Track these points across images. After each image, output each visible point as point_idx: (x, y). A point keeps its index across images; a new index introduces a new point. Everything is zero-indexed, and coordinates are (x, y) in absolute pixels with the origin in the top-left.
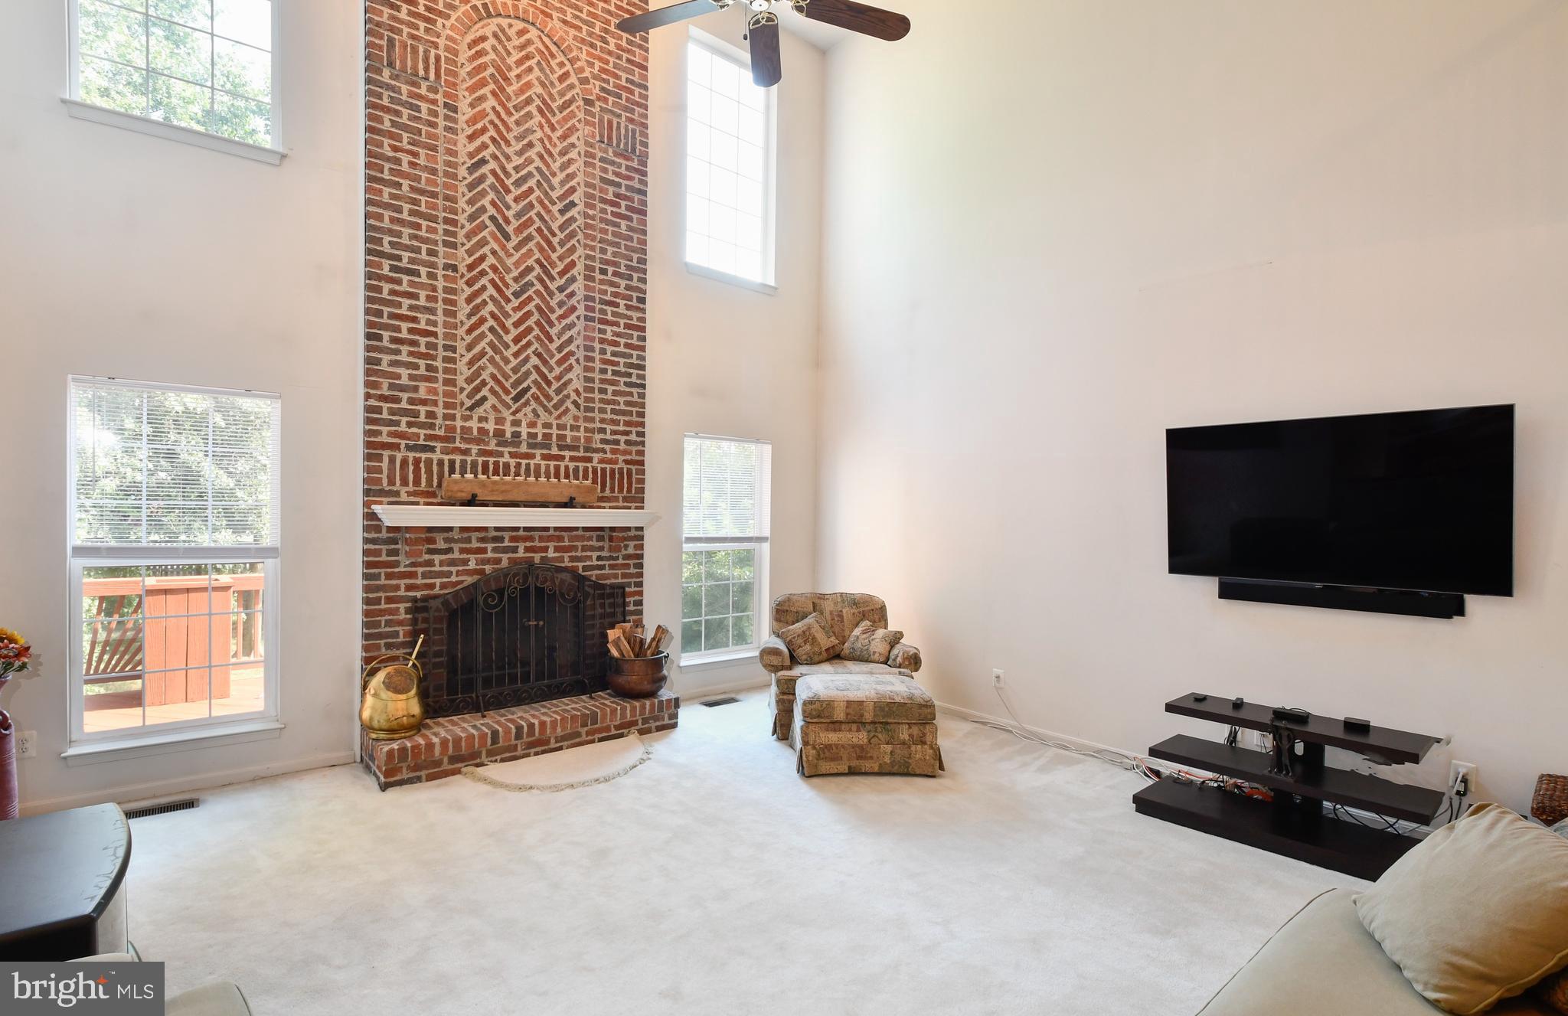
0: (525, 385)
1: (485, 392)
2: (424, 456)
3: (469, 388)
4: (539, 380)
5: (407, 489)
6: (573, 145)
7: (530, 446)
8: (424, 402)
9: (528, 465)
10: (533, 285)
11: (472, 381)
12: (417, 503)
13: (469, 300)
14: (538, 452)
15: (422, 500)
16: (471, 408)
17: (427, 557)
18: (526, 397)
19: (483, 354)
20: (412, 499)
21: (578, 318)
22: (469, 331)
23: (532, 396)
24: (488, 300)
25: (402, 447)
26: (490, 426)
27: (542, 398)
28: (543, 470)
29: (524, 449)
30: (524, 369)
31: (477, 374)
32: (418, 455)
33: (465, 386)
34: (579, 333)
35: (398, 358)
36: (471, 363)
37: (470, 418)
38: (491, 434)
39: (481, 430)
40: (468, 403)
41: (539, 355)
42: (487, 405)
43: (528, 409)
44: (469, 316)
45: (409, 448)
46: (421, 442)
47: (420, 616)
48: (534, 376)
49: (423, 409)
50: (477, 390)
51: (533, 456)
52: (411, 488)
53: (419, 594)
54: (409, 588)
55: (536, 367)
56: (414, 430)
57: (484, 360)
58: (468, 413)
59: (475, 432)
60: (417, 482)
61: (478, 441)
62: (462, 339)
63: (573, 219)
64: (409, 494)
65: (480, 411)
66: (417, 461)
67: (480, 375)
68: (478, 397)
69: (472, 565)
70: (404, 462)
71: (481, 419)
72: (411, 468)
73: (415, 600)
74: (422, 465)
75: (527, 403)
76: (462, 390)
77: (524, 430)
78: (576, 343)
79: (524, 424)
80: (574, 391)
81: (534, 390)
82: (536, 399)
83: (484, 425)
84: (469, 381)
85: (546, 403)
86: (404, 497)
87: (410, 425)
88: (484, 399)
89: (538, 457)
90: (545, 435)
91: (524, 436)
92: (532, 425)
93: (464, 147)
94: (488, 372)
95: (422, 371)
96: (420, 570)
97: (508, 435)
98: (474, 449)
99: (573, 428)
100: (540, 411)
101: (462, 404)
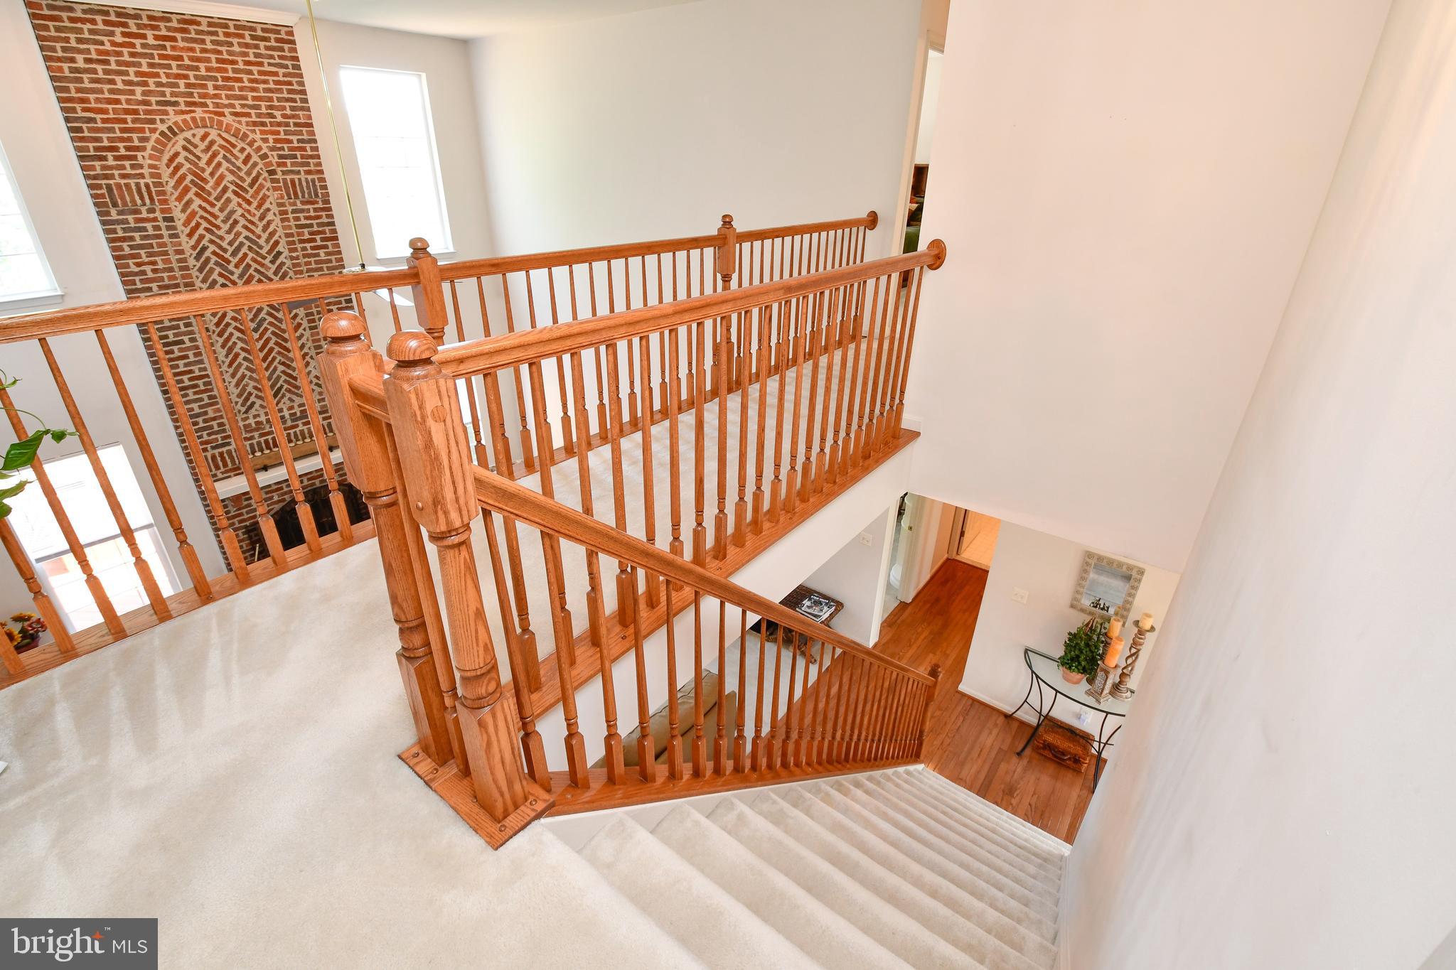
0: (279, 385)
1: (252, 399)
2: (224, 449)
3: (241, 401)
4: (288, 379)
5: (220, 471)
6: (268, 210)
7: (293, 421)
8: (214, 419)
9: (295, 433)
10: (265, 319)
11: (242, 395)
12: (229, 477)
13: (223, 346)
14: (300, 422)
15: (232, 474)
16: (246, 412)
17: (246, 503)
18: (282, 393)
19: (244, 376)
20: (226, 475)
21: (304, 330)
22: (230, 365)
23: (286, 390)
24: (237, 341)
25: (209, 448)
26: (263, 418)
27: (293, 389)
28: (306, 431)
29: (289, 423)
30: (275, 376)
31: (244, 390)
32: (220, 450)
33: (238, 400)
34: (308, 340)
35: (188, 398)
36: (237, 385)
37: (247, 418)
38: (265, 423)
39: (257, 423)
40: (243, 409)
41: (283, 364)
42: (257, 406)
43: (285, 399)
44: (227, 356)
45: (213, 448)
46: (220, 442)
48: (284, 377)
49: (214, 423)
50: (247, 399)
51: (297, 426)
52: (222, 470)
53: (248, 523)
54: (240, 522)
55: (283, 372)
56: (214, 437)
57: (246, 380)
58: (245, 415)
59: (254, 425)
60: (225, 465)
61: (257, 430)
62: (227, 372)
63: (283, 264)
64: (223, 473)
65: (253, 412)
66: (221, 454)
67: (246, 390)
68: (249, 403)
69: (276, 498)
70: (214, 457)
71: (255, 417)
72: (219, 459)
73: (246, 527)
74: (225, 455)
75: (283, 396)
76: (237, 403)
77: (286, 413)
78: (307, 346)
79: (285, 410)
80: (314, 377)
81: (286, 386)
82: (289, 391)
83: (258, 419)
84: (239, 396)
85: (296, 391)
86: (220, 476)
87: (209, 435)
88: (253, 403)
89: (301, 425)
90: (301, 411)
91: (287, 416)
92: (291, 408)
93: (187, 244)
94: (251, 386)
95: (206, 401)
96: (244, 511)
98: (256, 434)
100: (294, 397)
101: (239, 411)
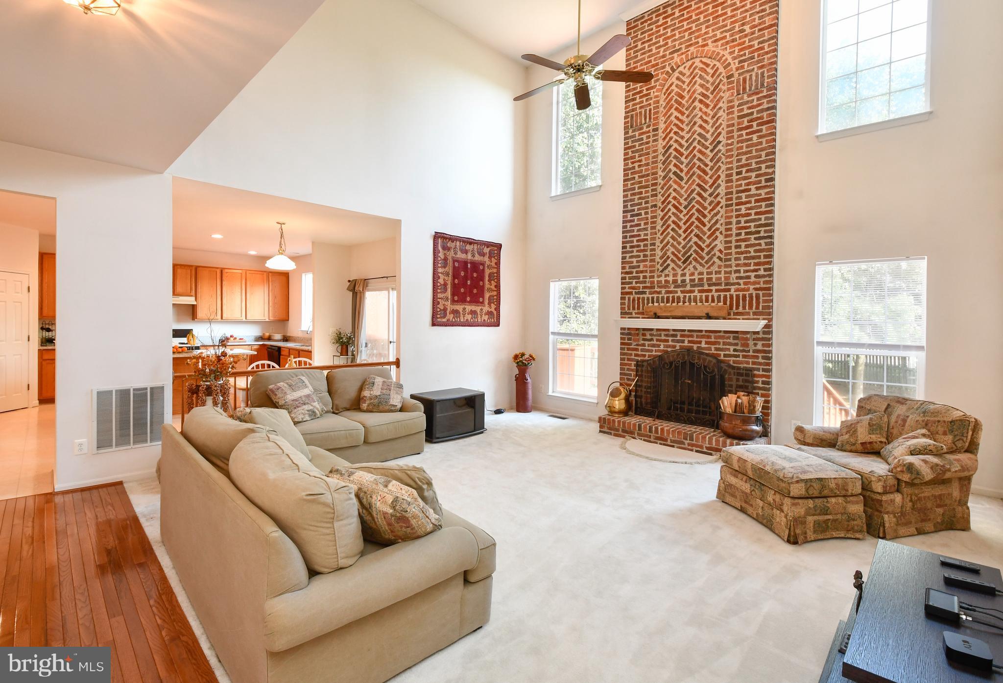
0: (689, 254)
1: (669, 262)
2: (641, 296)
3: (661, 261)
4: (697, 249)
5: (635, 311)
6: (720, 108)
7: (692, 286)
8: (642, 272)
9: (690, 297)
10: (695, 198)
11: (663, 258)
12: (639, 318)
13: (662, 219)
14: (696, 289)
15: (641, 316)
16: (662, 271)
17: (643, 342)
18: (690, 260)
19: (668, 243)
20: (637, 316)
21: (722, 207)
22: (662, 234)
23: (693, 259)
24: (671, 215)
25: (634, 293)
26: (670, 279)
27: (698, 259)
28: (698, 298)
29: (688, 288)
30: (688, 246)
31: (665, 254)
32: (639, 296)
33: (659, 260)
34: (722, 216)
35: (633, 254)
36: (662, 249)
37: (661, 276)
38: (671, 282)
39: (667, 281)
40: (661, 269)
41: (697, 236)
42: (670, 268)
43: (691, 266)
44: (662, 226)
45: (636, 293)
46: (641, 290)
47: (640, 369)
48: (695, 247)
49: (641, 275)
50: (665, 261)
51: (693, 291)
52: (636, 311)
53: (639, 359)
54: (636, 355)
55: (696, 243)
56: (638, 285)
57: (669, 246)
58: (661, 273)
59: (663, 282)
60: (638, 308)
61: (665, 287)
62: (659, 238)
63: (719, 151)
64: (636, 313)
65: (666, 272)
66: (639, 299)
67: (666, 254)
68: (665, 265)
69: (662, 347)
70: (634, 300)
71: (666, 276)
72: (636, 302)
73: (637, 361)
74: (641, 300)
75: (691, 263)
76: (658, 263)
77: (687, 278)
78: (720, 222)
79: (687, 275)
80: (718, 251)
81: (694, 255)
82: (695, 260)
83: (667, 278)
84: (661, 258)
85: (701, 261)
86: (634, 315)
87: (636, 283)
88: (669, 265)
89: (696, 292)
90: (699, 279)
91: (688, 281)
92: (692, 274)
93: (661, 143)
94: (670, 251)
95: (642, 258)
96: (640, 348)
97: (679, 282)
98: (663, 291)
99: (716, 273)
100: (698, 266)
101: (658, 269)
